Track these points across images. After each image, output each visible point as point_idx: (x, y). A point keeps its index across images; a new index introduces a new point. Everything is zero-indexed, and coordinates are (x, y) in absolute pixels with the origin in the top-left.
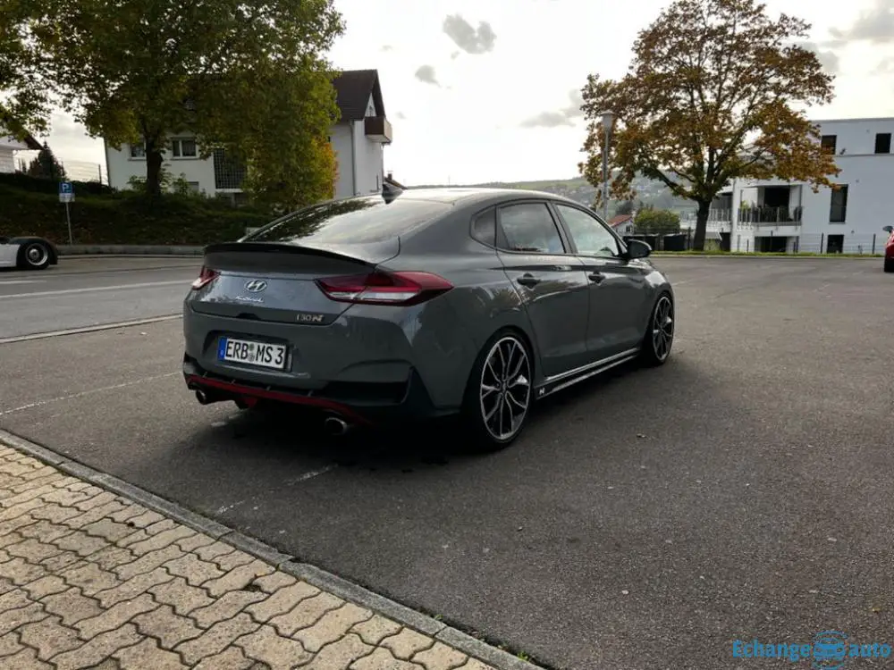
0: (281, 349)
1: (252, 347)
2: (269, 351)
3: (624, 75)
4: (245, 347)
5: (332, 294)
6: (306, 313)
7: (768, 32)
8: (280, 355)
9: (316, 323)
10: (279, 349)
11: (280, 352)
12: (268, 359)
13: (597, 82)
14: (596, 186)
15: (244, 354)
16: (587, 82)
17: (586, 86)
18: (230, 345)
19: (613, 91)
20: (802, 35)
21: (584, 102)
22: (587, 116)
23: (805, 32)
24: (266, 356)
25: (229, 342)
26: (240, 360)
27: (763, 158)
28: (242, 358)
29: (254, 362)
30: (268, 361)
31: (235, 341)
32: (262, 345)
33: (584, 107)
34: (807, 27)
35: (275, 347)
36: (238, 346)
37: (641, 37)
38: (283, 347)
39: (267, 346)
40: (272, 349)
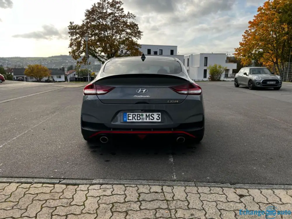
0: (159, 115)
1: (142, 115)
2: (152, 115)
3: (82, 24)
4: (139, 116)
5: (180, 92)
6: (172, 99)
7: (124, 16)
8: (158, 117)
9: (176, 103)
10: (157, 114)
11: (158, 115)
12: (152, 118)
13: (73, 25)
14: (76, 60)
15: (139, 118)
16: (70, 24)
17: (70, 26)
18: (129, 115)
19: (79, 28)
20: (134, 19)
21: (69, 31)
22: (70, 36)
23: (135, 18)
24: (151, 117)
25: (128, 115)
26: (137, 121)
27: (127, 54)
28: (137, 120)
29: (145, 121)
30: (153, 120)
31: (132, 114)
32: (148, 114)
33: (69, 33)
34: (135, 17)
35: (155, 114)
36: (134, 116)
37: (87, 12)
38: (160, 113)
39: (150, 114)
40: (154, 115)
